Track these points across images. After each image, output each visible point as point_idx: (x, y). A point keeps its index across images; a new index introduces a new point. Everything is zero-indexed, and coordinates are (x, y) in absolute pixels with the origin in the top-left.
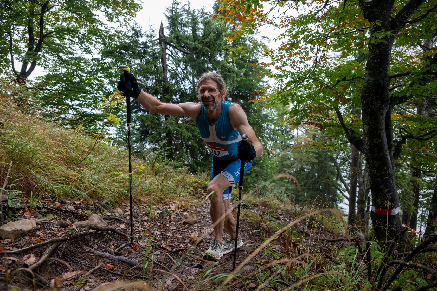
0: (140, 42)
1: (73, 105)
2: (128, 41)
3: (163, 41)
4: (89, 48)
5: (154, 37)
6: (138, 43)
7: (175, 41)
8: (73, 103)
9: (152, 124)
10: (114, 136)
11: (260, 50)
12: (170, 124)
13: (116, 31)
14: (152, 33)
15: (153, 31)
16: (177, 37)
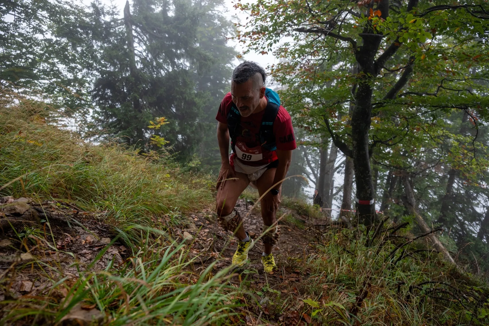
0: (103, 22)
1: (19, 93)
2: (87, 20)
3: (129, 20)
4: (40, 26)
5: (116, 14)
6: (100, 22)
7: (144, 22)
8: (20, 90)
9: (125, 117)
10: (74, 129)
11: (229, 30)
12: (147, 118)
13: (71, 6)
14: (114, 10)
15: (115, 7)
16: (146, 18)
